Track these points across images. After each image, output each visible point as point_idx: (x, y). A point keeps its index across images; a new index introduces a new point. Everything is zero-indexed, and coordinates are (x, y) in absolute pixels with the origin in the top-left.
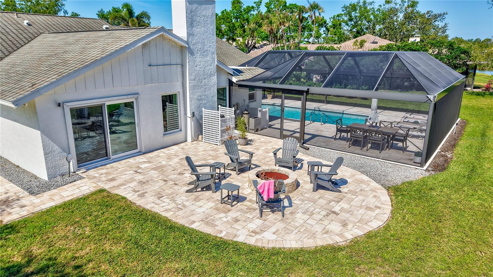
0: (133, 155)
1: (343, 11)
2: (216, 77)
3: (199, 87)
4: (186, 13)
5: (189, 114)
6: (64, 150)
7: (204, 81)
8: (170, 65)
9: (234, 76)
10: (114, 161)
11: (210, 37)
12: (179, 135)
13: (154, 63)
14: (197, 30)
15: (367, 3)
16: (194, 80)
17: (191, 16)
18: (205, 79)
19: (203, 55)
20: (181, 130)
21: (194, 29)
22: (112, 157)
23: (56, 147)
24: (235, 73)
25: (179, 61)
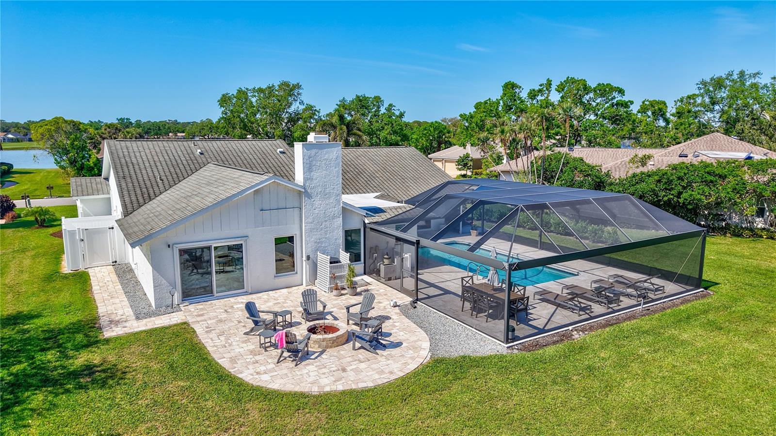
0: (238, 295)
1: (700, 89)
2: (341, 218)
3: (317, 230)
4: (303, 159)
5: (304, 258)
6: (171, 285)
7: (324, 223)
8: (286, 208)
9: (368, 217)
10: (217, 298)
11: (334, 180)
12: (294, 277)
13: (266, 207)
14: (315, 174)
15: (747, 75)
16: (311, 223)
17: (310, 161)
18: (326, 221)
19: (323, 198)
20: (297, 273)
21: (312, 174)
22: (216, 295)
23: (164, 281)
24: (368, 214)
25: (297, 205)
